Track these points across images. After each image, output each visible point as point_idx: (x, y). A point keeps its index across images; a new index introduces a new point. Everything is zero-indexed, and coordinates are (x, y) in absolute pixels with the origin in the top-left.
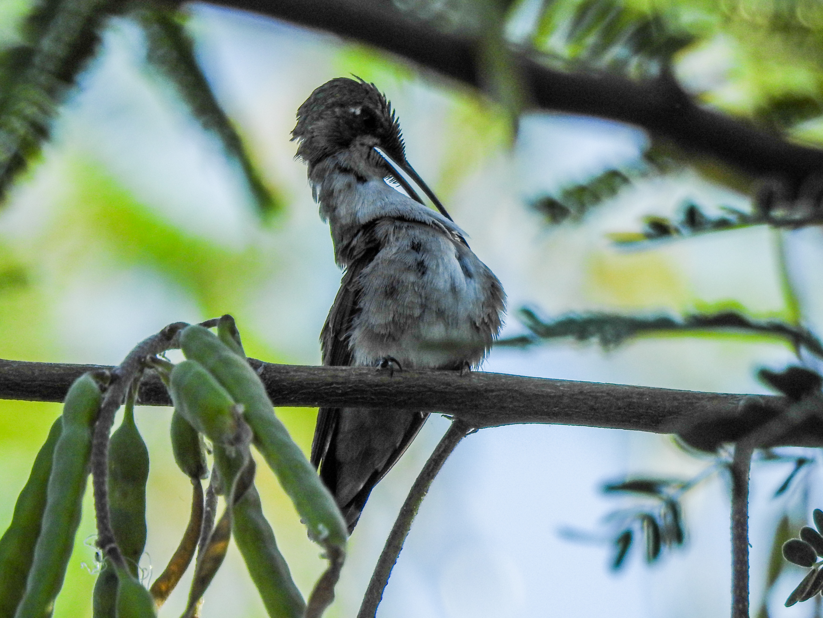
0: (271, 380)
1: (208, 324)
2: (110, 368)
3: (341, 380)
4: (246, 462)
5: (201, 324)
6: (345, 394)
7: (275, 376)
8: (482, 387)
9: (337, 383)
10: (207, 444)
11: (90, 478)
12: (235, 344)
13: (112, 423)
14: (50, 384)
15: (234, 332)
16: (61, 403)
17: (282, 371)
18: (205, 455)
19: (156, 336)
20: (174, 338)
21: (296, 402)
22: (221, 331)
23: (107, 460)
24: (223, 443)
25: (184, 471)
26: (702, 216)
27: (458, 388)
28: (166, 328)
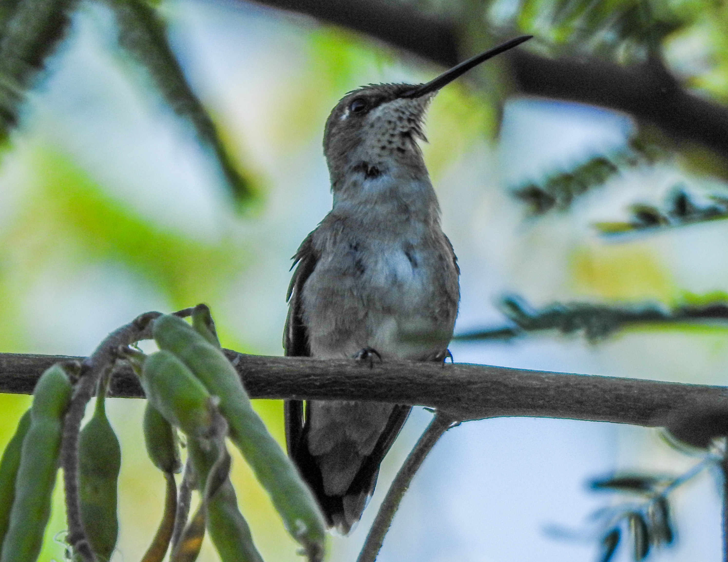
0: (247, 371)
1: (183, 314)
2: (81, 359)
3: (319, 372)
4: (221, 456)
5: (175, 314)
6: (323, 386)
7: (251, 368)
8: (464, 378)
9: (314, 375)
10: (181, 437)
11: (61, 473)
12: (210, 334)
13: (83, 415)
14: (18, 376)
15: (209, 321)
16: (30, 395)
17: (259, 362)
18: (178, 448)
19: (128, 326)
20: (147, 328)
21: (272, 394)
22: (196, 321)
23: (77, 454)
24: (198, 436)
25: (157, 465)
26: (691, 205)
27: (440, 380)
28: (138, 318)
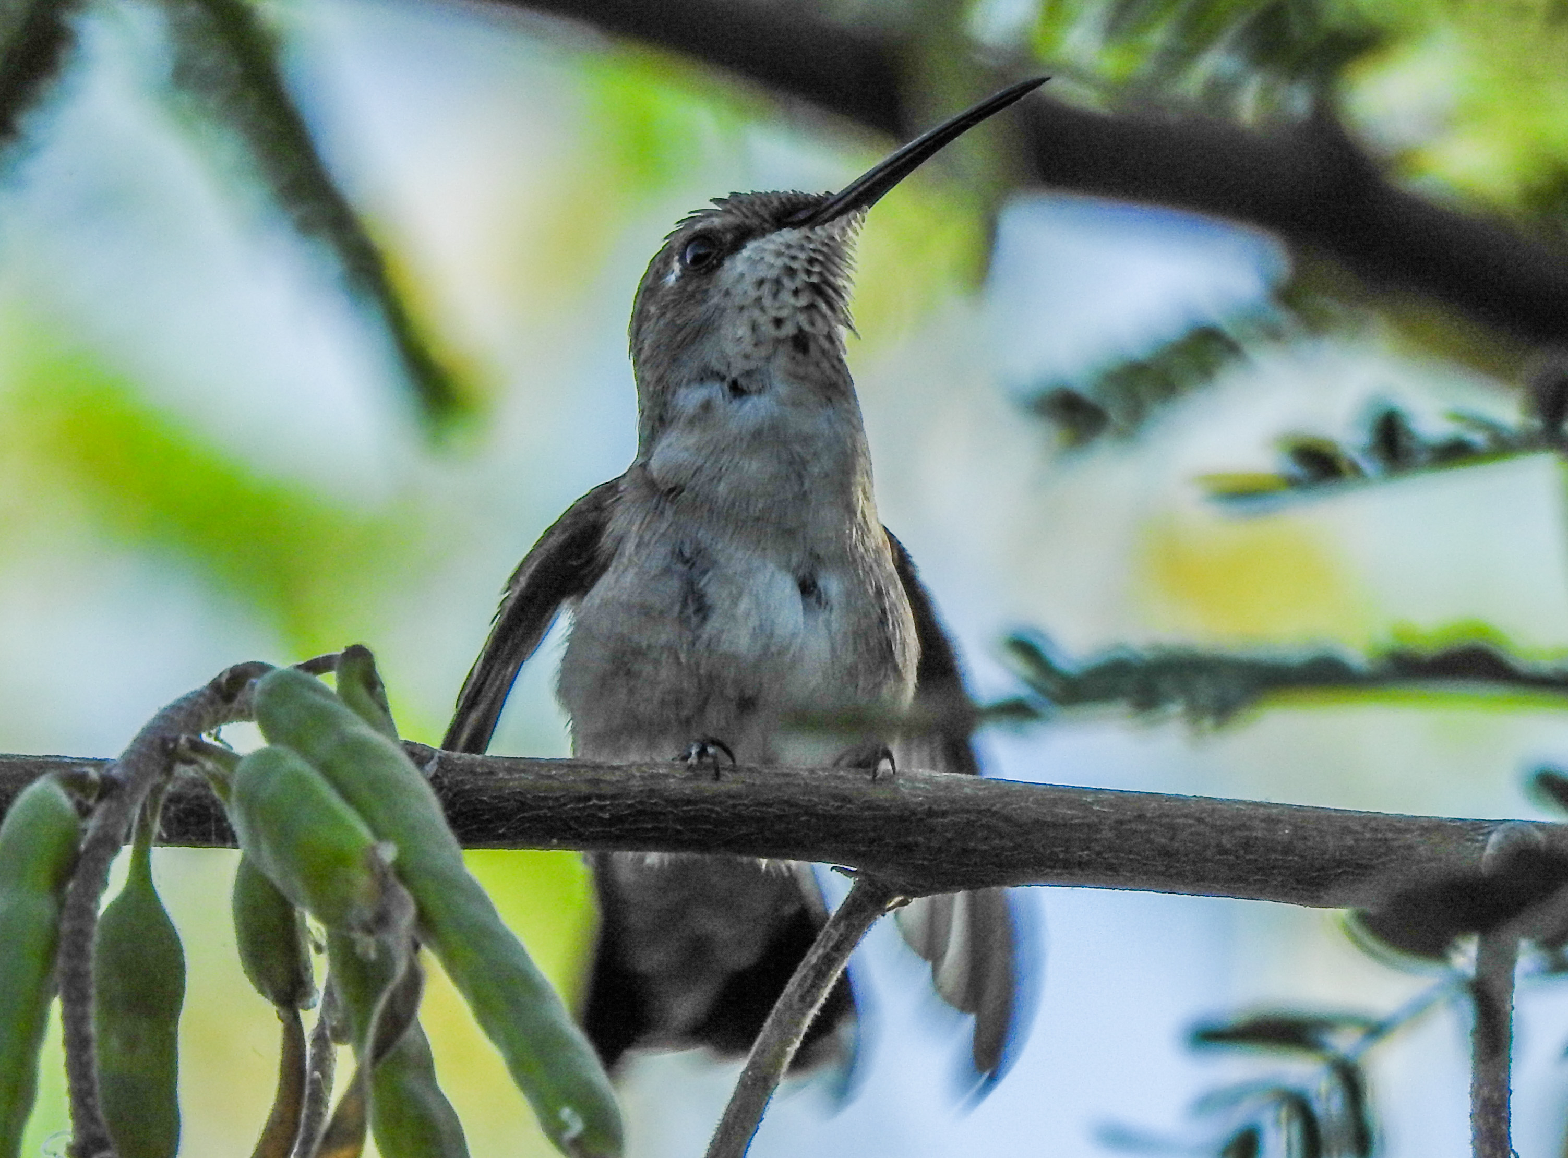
0: (455, 788)
1: (317, 666)
2: (98, 763)
3: (607, 790)
5: (299, 667)
6: (617, 820)
7: (463, 782)
8: (921, 804)
9: (601, 797)
10: (313, 931)
11: (56, 1007)
12: (375, 707)
13: (105, 884)
15: (372, 682)
17: (479, 770)
18: (308, 953)
19: (200, 694)
20: (239, 697)
21: (509, 838)
22: (343, 681)
23: (93, 966)
24: (350, 928)
25: (261, 991)
26: (1410, 435)
27: (868, 808)
28: (221, 673)
